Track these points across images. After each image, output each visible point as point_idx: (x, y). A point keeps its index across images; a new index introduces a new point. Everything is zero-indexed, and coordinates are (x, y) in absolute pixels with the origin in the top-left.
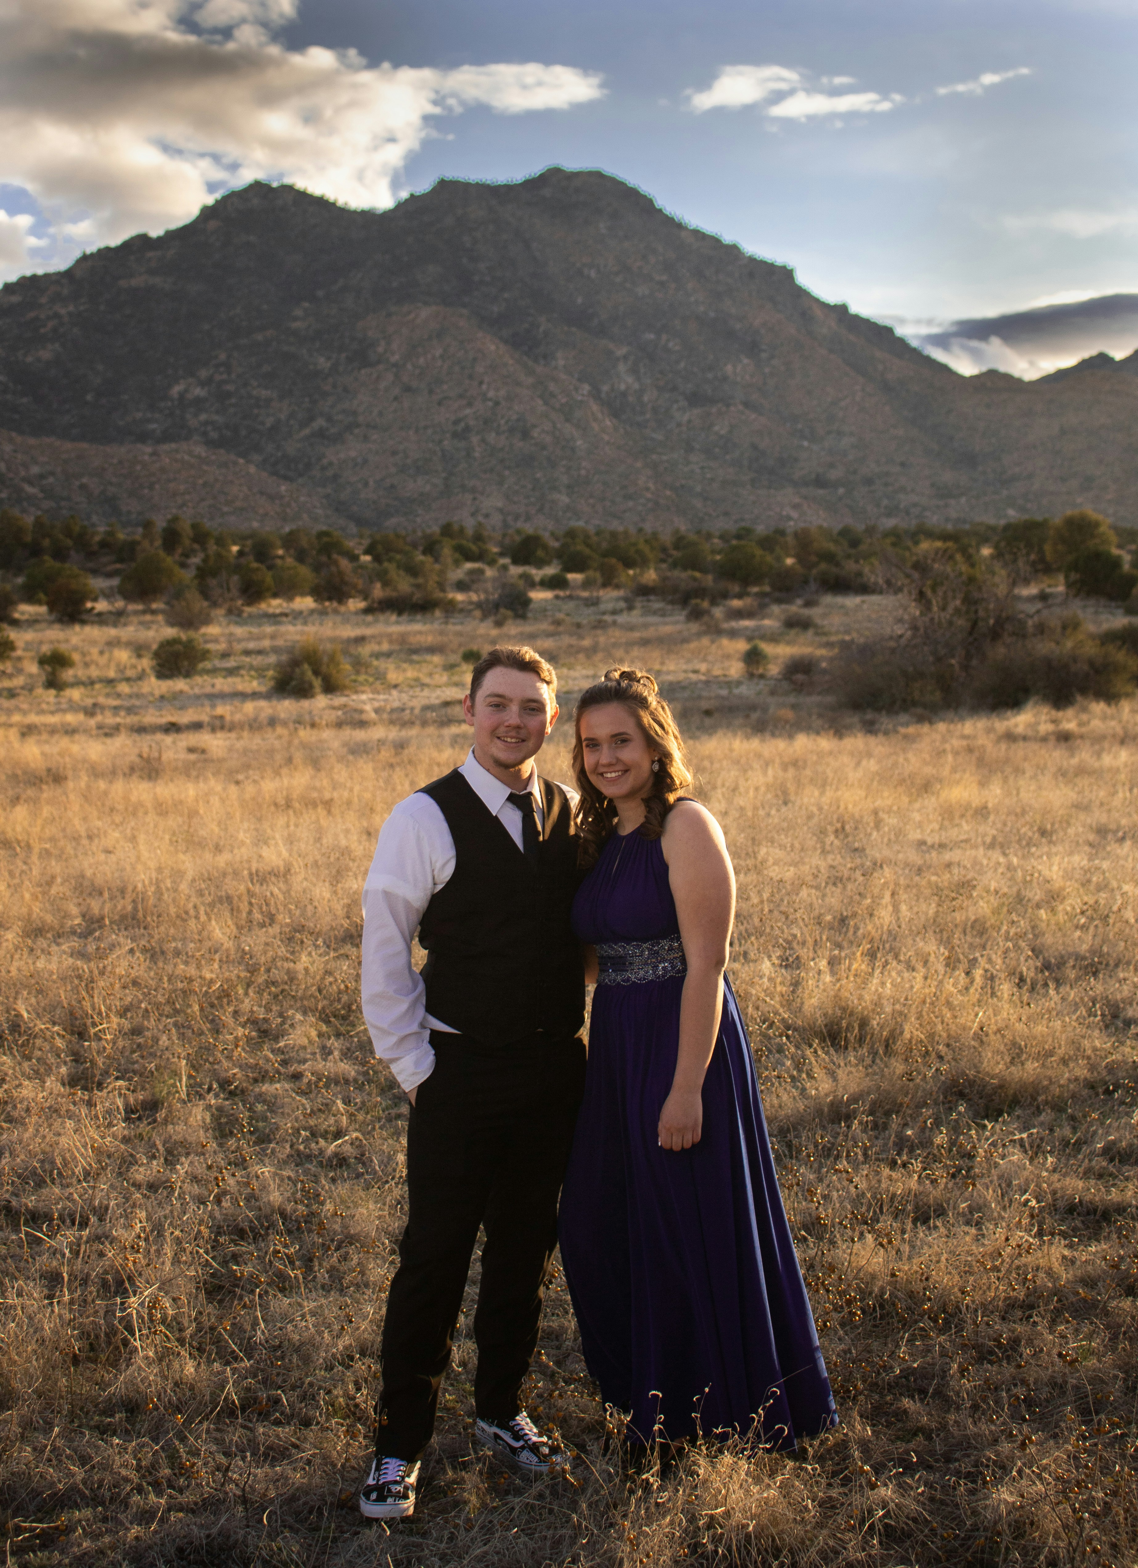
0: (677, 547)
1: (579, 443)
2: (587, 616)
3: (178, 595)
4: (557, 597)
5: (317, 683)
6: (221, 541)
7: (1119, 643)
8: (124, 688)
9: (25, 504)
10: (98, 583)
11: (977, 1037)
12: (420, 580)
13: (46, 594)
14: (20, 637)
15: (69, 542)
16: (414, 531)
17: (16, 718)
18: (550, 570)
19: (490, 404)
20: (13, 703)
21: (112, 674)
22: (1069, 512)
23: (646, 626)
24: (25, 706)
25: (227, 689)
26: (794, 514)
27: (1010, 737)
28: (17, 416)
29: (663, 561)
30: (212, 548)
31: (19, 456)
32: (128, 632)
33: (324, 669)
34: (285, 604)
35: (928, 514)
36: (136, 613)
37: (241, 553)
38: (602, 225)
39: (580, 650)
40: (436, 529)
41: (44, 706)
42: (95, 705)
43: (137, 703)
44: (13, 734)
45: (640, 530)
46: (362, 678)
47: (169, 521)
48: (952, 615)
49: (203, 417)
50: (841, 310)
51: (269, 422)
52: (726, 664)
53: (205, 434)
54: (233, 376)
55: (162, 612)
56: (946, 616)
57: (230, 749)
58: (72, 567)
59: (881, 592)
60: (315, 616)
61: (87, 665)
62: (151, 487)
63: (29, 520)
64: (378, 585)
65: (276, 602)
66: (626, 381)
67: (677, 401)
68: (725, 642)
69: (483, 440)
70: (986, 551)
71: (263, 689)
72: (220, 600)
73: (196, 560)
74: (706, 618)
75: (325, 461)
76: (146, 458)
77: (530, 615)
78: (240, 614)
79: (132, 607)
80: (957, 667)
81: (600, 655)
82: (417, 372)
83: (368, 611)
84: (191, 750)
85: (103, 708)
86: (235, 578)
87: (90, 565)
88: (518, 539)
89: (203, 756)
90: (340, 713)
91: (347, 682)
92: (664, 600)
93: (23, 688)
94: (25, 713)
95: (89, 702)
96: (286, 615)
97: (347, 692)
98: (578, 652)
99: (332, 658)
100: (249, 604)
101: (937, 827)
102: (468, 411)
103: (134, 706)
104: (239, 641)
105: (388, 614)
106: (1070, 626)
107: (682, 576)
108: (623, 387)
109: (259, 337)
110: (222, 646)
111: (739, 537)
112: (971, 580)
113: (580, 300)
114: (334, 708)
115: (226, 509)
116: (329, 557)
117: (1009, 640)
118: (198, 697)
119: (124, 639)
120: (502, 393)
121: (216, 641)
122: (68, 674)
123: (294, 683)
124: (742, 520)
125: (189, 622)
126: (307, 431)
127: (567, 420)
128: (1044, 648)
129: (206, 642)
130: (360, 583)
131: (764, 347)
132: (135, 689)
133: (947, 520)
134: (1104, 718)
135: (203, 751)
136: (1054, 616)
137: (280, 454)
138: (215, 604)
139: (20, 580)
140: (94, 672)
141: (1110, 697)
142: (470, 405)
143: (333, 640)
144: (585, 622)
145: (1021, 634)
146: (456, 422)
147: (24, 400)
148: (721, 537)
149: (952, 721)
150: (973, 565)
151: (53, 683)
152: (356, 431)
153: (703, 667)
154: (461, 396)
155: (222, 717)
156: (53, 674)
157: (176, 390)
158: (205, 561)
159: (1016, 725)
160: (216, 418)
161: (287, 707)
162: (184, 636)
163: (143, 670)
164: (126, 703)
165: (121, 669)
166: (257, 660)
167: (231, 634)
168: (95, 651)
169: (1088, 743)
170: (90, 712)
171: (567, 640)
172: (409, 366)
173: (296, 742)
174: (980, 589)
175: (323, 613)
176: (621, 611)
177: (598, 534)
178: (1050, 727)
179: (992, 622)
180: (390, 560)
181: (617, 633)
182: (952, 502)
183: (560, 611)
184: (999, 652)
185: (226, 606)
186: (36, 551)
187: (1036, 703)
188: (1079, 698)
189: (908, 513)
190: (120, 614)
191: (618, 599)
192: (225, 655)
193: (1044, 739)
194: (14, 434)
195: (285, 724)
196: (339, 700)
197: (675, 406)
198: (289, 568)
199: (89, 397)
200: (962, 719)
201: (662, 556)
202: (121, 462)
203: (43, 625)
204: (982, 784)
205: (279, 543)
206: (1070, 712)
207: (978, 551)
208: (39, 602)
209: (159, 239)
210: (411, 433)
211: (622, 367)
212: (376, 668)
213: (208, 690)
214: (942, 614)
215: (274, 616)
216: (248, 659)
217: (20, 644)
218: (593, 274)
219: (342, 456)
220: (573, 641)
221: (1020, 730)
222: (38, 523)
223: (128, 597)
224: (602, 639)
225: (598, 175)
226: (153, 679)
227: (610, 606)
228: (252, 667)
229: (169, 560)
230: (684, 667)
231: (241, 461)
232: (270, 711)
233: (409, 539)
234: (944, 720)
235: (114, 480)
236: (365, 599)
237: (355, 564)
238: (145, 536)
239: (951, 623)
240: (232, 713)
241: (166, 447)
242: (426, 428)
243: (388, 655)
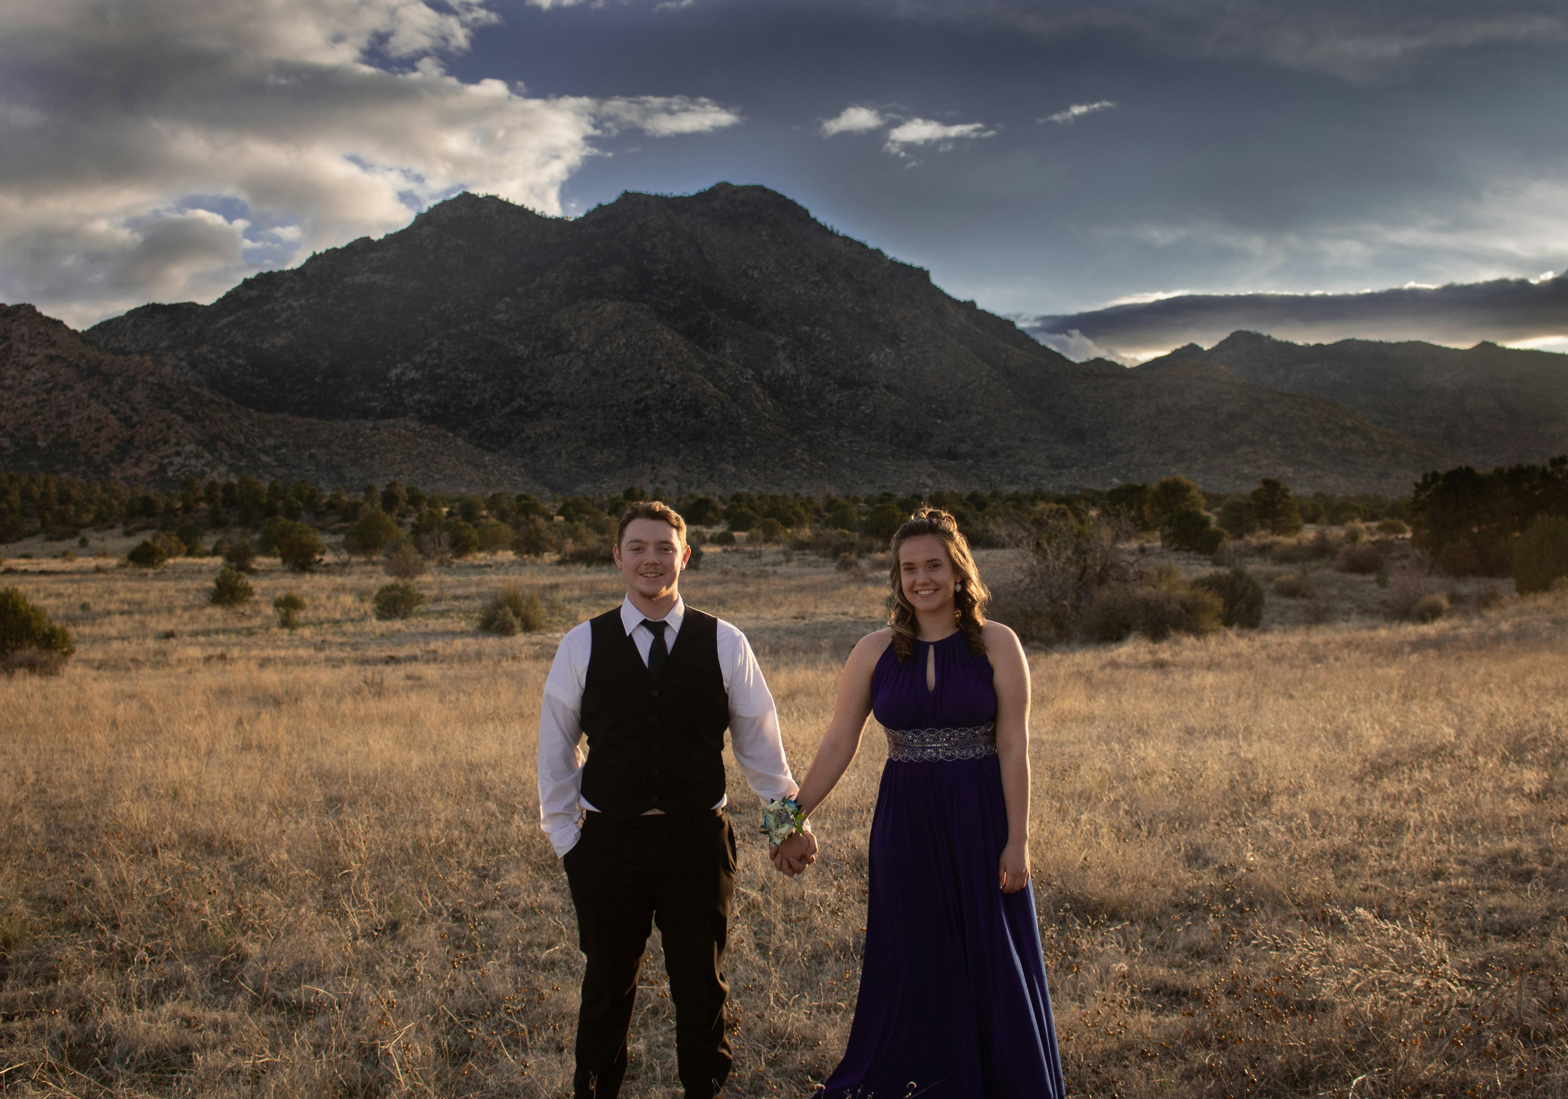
0: (828, 509)
1: (744, 420)
2: (751, 566)
3: (396, 548)
4: (725, 551)
5: (517, 623)
6: (433, 503)
7: (1206, 587)
8: (349, 627)
9: (261, 471)
10: (325, 539)
11: (1083, 868)
12: (607, 536)
13: (280, 548)
14: (258, 584)
15: (301, 504)
16: (601, 496)
17: (255, 652)
18: (719, 529)
19: (667, 386)
20: (252, 639)
21: (338, 616)
22: (1164, 478)
23: (802, 575)
24: (262, 643)
25: (438, 628)
26: (930, 483)
27: (1114, 665)
28: (254, 395)
29: (817, 521)
30: (425, 509)
31: (257, 430)
32: (352, 580)
33: (523, 611)
34: (489, 557)
35: (1044, 481)
36: (359, 564)
37: (450, 514)
38: (764, 233)
39: (744, 596)
40: (620, 494)
41: (279, 643)
42: (323, 642)
43: (360, 640)
44: (253, 665)
45: (797, 495)
46: (556, 619)
47: (387, 486)
48: (1064, 563)
49: (417, 396)
50: (970, 306)
51: (476, 400)
52: (872, 607)
53: (419, 411)
54: (444, 361)
55: (382, 563)
56: (1059, 564)
57: (443, 677)
58: (303, 524)
59: (1004, 546)
60: (515, 567)
61: (316, 608)
62: (372, 457)
63: (265, 485)
64: (570, 540)
65: (481, 555)
66: (784, 367)
67: (829, 384)
68: (870, 588)
69: (661, 418)
70: (1093, 513)
71: (470, 628)
72: (433, 553)
73: (411, 519)
74: (853, 569)
75: (524, 435)
76: (368, 431)
77: (701, 566)
78: (449, 566)
79: (354, 559)
80: (1069, 608)
81: (763, 600)
82: (604, 358)
83: (560, 563)
84: (408, 677)
85: (331, 644)
86: (446, 534)
87: (319, 523)
88: (691, 502)
89: (419, 683)
90: (538, 647)
91: (543, 622)
92: (817, 554)
93: (260, 627)
94: (262, 648)
95: (319, 639)
96: (490, 566)
97: (542, 631)
98: (744, 597)
99: (531, 601)
100: (458, 556)
101: (1051, 729)
102: (648, 392)
103: (358, 643)
104: (449, 588)
105: (579, 565)
106: (1165, 574)
107: (833, 534)
108: (782, 372)
109: (467, 328)
110: (435, 592)
111: (881, 501)
112: (1080, 534)
113: (744, 298)
114: (532, 644)
115: (437, 476)
116: (527, 517)
117: (1113, 584)
118: (413, 635)
119: (348, 586)
120: (678, 376)
121: (429, 587)
122: (300, 616)
123: (497, 623)
124: (884, 487)
125: (405, 572)
126: (508, 409)
127: (734, 401)
128: (1143, 592)
129: (420, 589)
130: (555, 539)
131: (903, 338)
132: (359, 628)
133: (1061, 487)
134: (1194, 648)
135: (420, 678)
136: (1151, 565)
137: (484, 429)
138: (428, 557)
139: (257, 537)
140: (322, 614)
141: (1198, 631)
142: (649, 387)
143: (531, 587)
144: (749, 572)
145: (1123, 579)
146: (637, 402)
147: (261, 381)
148: (867, 501)
149: (1064, 653)
150: (1082, 522)
151: (287, 623)
152: (551, 409)
153: (851, 610)
154: (641, 380)
155: (435, 652)
156: (287, 615)
157: (394, 373)
158: (419, 519)
159: (1119, 656)
160: (428, 397)
161: (491, 643)
162: (401, 584)
163: (366, 613)
164: (351, 641)
165: (346, 612)
166: (465, 604)
167: (442, 582)
168: (323, 596)
169: (1180, 669)
170: (320, 647)
171: (733, 587)
172: (597, 353)
173: (500, 670)
174: (1088, 540)
175: (522, 564)
176: (781, 563)
177: (760, 498)
178: (1149, 657)
179: (1098, 569)
180: (580, 520)
181: (777, 581)
182: (1065, 471)
183: (728, 563)
184: (1104, 594)
185: (438, 558)
186: (271, 511)
187: (1136, 637)
188: (1172, 633)
189: (1027, 481)
190: (345, 565)
191: (778, 553)
192: (437, 600)
193: (1143, 667)
194: (252, 410)
195: (490, 656)
196: (536, 638)
197: (827, 389)
198: (492, 526)
199: (318, 379)
200: (1073, 651)
201: (816, 517)
202: (345, 435)
203: (278, 574)
204: (1090, 698)
205: (484, 505)
206: (1165, 645)
207: (1087, 514)
208: (274, 555)
209: (380, 241)
210: (598, 411)
211: (781, 355)
212: (569, 611)
213: (422, 629)
214: (1056, 563)
215: (480, 567)
216: (457, 604)
217: (257, 590)
218: (756, 274)
219: (538, 431)
220: (739, 588)
221: (1123, 659)
222: (273, 488)
223: (351, 549)
224: (764, 587)
225: (762, 189)
226: (374, 620)
227: (771, 559)
228: (460, 610)
229: (388, 518)
230: (835, 610)
231: (451, 435)
232: (477, 647)
233: (596, 502)
234: (1057, 652)
235: (339, 451)
236: (559, 552)
237: (550, 523)
238: (366, 499)
239: (1063, 570)
240: (444, 648)
241: (385, 422)
242: (611, 406)
243: (579, 600)
